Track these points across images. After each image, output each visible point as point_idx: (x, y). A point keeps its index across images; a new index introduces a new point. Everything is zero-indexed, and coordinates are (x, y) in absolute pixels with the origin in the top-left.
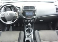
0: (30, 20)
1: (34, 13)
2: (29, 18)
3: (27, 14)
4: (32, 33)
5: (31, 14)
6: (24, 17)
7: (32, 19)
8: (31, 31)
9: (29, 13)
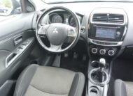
0: (105, 50)
1: (119, 33)
2: (103, 43)
3: (99, 32)
6: (91, 41)
8: (103, 77)
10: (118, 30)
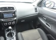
0: (10, 23)
1: (14, 14)
2: (8, 20)
3: (5, 16)
4: (14, 37)
5: (11, 15)
6: (2, 20)
7: (13, 21)
8: (13, 34)
9: (8, 14)
10: (13, 13)
